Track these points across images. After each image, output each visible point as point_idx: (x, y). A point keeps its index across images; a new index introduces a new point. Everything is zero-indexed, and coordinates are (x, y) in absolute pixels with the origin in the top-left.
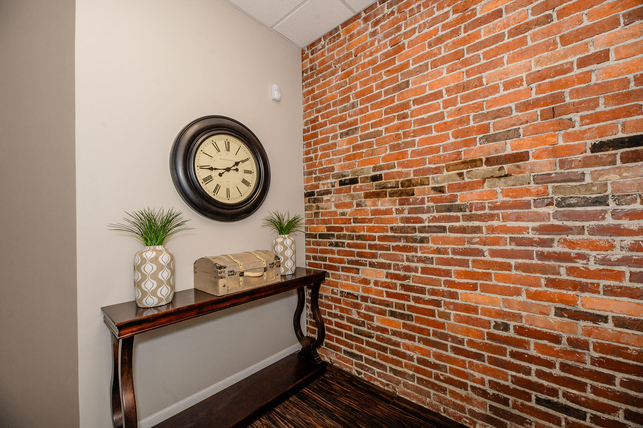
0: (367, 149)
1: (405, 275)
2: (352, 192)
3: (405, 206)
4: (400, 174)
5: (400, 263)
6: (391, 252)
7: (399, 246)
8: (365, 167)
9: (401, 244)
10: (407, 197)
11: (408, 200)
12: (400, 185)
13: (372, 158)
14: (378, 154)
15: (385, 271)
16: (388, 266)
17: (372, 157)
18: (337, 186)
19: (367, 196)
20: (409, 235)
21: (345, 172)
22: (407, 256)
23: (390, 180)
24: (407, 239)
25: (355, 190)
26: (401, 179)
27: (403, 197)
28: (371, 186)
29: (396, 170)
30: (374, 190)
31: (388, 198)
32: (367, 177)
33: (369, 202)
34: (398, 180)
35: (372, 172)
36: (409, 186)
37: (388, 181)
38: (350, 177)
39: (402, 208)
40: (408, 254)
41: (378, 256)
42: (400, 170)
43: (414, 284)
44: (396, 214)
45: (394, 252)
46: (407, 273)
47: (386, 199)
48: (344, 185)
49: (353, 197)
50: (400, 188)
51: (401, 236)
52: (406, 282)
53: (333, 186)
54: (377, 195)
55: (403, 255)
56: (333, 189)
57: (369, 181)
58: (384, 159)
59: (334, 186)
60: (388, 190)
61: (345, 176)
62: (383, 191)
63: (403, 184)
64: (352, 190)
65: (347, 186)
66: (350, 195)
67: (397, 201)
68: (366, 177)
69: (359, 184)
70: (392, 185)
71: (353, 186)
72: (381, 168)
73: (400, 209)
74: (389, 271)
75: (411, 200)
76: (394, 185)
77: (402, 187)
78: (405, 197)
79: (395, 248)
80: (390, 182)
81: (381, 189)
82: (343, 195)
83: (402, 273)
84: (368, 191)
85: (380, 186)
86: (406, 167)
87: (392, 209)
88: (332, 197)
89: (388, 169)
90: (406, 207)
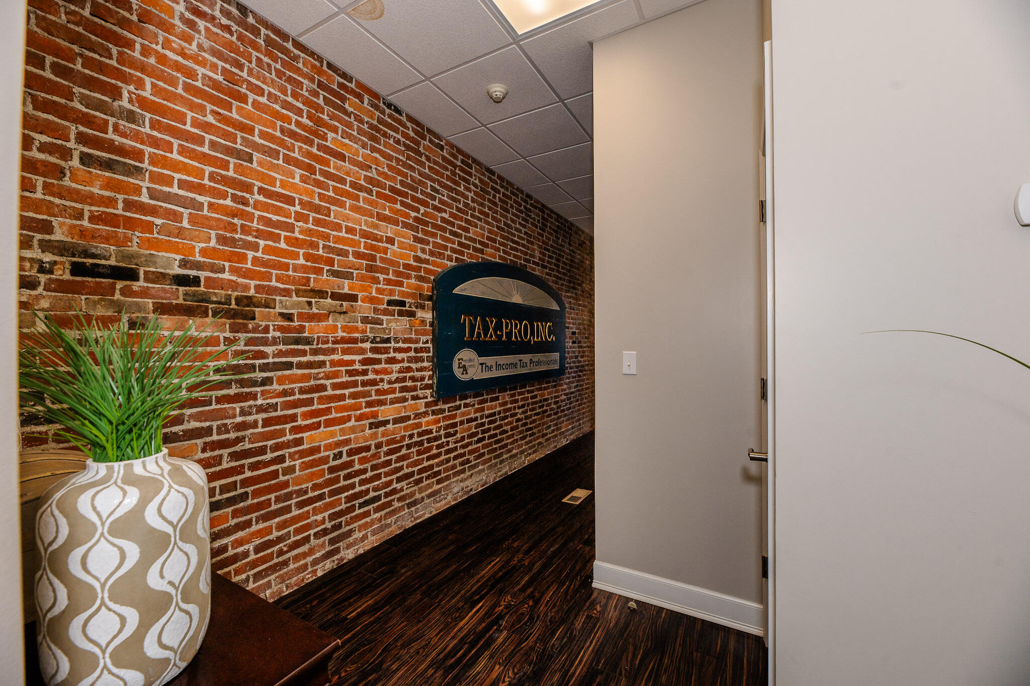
0: (165, 221)
1: (237, 438)
2: (117, 296)
3: (240, 335)
4: (234, 285)
5: (228, 421)
6: (214, 407)
7: (229, 395)
8: (160, 254)
9: (232, 391)
10: (245, 321)
11: (246, 325)
12: (233, 302)
13: (177, 242)
14: (192, 240)
15: (200, 442)
16: (208, 431)
17: (177, 240)
18: (63, 274)
19: (162, 309)
20: (246, 376)
21: (96, 247)
22: (241, 407)
23: (216, 291)
24: (242, 383)
25: (125, 292)
26: (236, 293)
27: (237, 321)
28: (172, 293)
29: (226, 276)
30: (180, 301)
31: (209, 320)
32: (164, 275)
33: (167, 321)
34: (230, 292)
35: (176, 267)
36: (248, 306)
37: (211, 290)
38: (113, 262)
39: (234, 337)
40: (242, 404)
41: (186, 418)
42: (234, 278)
43: (251, 446)
44: (225, 345)
45: (219, 406)
46: (240, 434)
47: (207, 319)
48: (93, 277)
49: (119, 307)
50: (233, 306)
51: (232, 380)
52: (238, 448)
53: (42, 270)
54: (189, 311)
55: (235, 408)
56: (43, 278)
57: (168, 282)
58: (203, 252)
59: (51, 272)
60: (211, 306)
61: (94, 256)
62: (201, 306)
63: (238, 300)
64: (118, 292)
65: (104, 280)
66: (112, 301)
67: (228, 326)
68: (161, 273)
69: (141, 283)
70: (219, 299)
71: (119, 285)
72: (199, 266)
73: (232, 338)
74: (208, 439)
75: (250, 326)
76: (223, 300)
77: (237, 304)
78: (241, 321)
79: (219, 400)
80: (215, 294)
81: (196, 302)
82: (83, 297)
83: (232, 435)
84: (164, 301)
85: (194, 295)
86: (244, 277)
87: (218, 336)
88: (38, 298)
89: (212, 271)
90: (243, 336)
